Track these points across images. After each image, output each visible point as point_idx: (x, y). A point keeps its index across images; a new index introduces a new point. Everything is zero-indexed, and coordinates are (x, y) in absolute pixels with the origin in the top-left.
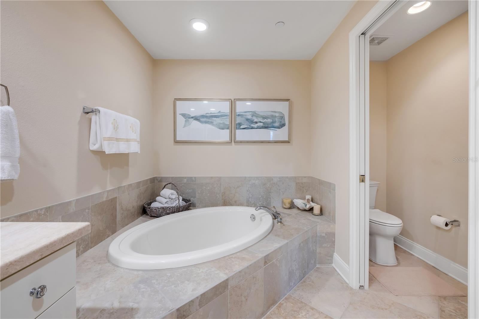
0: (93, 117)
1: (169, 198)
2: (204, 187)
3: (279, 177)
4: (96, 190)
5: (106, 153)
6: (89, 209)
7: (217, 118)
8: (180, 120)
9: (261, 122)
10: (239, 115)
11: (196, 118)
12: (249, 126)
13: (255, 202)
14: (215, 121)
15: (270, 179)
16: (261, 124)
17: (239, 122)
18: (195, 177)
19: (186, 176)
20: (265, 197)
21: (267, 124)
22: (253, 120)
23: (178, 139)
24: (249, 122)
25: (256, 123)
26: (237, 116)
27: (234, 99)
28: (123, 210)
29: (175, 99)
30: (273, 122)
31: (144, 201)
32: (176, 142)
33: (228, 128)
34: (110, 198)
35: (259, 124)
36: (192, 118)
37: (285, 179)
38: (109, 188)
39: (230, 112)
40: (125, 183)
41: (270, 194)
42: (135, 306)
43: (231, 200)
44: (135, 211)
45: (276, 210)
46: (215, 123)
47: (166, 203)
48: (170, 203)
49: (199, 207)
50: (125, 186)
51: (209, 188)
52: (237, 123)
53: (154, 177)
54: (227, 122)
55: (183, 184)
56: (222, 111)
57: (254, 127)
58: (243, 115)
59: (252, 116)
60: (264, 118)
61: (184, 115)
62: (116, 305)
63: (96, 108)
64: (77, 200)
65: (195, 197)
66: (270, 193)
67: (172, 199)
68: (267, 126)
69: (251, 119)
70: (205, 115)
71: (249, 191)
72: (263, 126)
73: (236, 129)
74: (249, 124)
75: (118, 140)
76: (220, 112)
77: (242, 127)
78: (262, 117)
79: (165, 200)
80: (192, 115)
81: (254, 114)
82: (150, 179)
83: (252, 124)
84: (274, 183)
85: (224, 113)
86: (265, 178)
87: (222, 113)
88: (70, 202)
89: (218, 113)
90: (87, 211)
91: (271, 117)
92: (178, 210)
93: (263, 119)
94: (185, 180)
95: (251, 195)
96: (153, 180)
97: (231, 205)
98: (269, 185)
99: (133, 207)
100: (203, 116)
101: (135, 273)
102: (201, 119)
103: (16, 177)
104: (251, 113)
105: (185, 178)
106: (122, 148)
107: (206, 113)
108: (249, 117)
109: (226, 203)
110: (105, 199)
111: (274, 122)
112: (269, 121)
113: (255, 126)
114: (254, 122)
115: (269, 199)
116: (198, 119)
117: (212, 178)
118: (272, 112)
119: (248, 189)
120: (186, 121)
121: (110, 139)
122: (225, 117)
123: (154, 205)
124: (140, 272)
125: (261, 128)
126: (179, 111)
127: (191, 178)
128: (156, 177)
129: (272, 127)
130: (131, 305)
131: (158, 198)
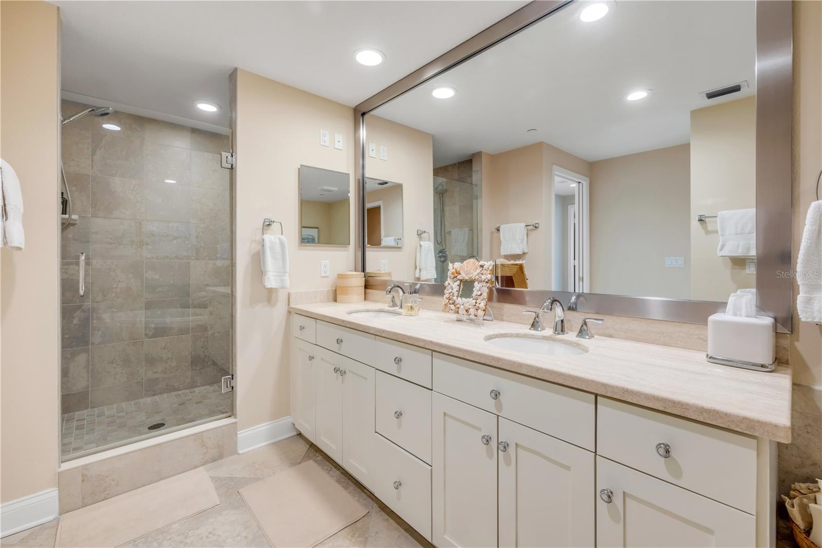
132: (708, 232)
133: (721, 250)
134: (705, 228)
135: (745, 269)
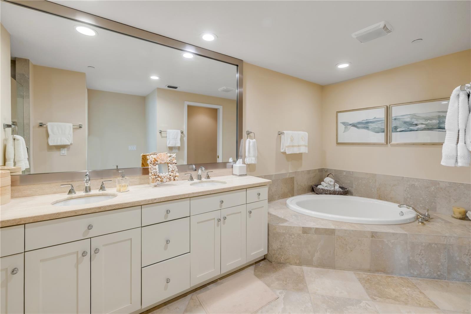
0: (282, 136)
1: (329, 184)
2: (360, 181)
3: (449, 182)
4: (283, 172)
5: (287, 154)
6: (280, 180)
7: (372, 123)
8: (341, 127)
9: (422, 124)
10: (395, 119)
11: (354, 125)
12: (407, 129)
13: (414, 203)
14: (371, 126)
15: (435, 183)
16: (423, 126)
17: (396, 126)
18: (353, 172)
19: (346, 170)
20: (427, 201)
21: (431, 126)
22: (413, 123)
23: (339, 142)
24: (407, 125)
25: (416, 125)
26: (393, 120)
27: (390, 105)
28: (298, 185)
29: (337, 112)
30: (439, 123)
31: (313, 183)
32: (338, 144)
33: (383, 132)
34: (291, 177)
35: (419, 126)
36: (350, 125)
37: (459, 186)
38: (290, 171)
39: (385, 118)
40: (300, 170)
41: (436, 199)
42: (288, 220)
43: (386, 196)
44: (306, 188)
45: (428, 213)
46: (370, 128)
47: (326, 187)
48: (329, 187)
49: (355, 196)
50: (299, 171)
51: (364, 182)
52: (393, 126)
53: (322, 168)
54: (383, 126)
55: (343, 176)
56: (377, 117)
57: (413, 130)
58: (399, 119)
59: (411, 119)
60: (426, 119)
61: (344, 123)
62: (282, 217)
63: (283, 132)
64: (275, 175)
65: (352, 187)
66: (435, 197)
67: (331, 185)
68: (430, 127)
69: (410, 121)
70: (361, 121)
71: (407, 191)
72: (426, 128)
73: (392, 132)
74: (408, 127)
75: (293, 146)
76: (375, 118)
77: (398, 130)
78: (425, 119)
79: (326, 185)
80: (351, 123)
81: (414, 116)
82: (319, 169)
83: (411, 126)
84: (441, 188)
85: (379, 118)
86: (427, 181)
87: (378, 119)
88: (273, 175)
89: (373, 119)
90: (279, 180)
91: (437, 118)
92: (334, 193)
93: (425, 121)
94: (345, 173)
95: (410, 195)
96: (321, 170)
97: (387, 200)
98: (434, 189)
99: (305, 185)
100: (359, 123)
101: (294, 212)
102: (358, 125)
103: (256, 163)
104: (409, 116)
105: (345, 171)
106: (296, 151)
107: (362, 120)
108: (408, 120)
109: (381, 197)
110: (287, 177)
111: (441, 123)
112: (434, 122)
113: (415, 128)
114: (414, 125)
115: (434, 204)
116: (355, 125)
117: (367, 174)
118: (439, 112)
119: (406, 189)
120: (345, 128)
121: (288, 146)
122: (380, 122)
123: (320, 187)
124: (296, 213)
125: (422, 130)
126: (339, 121)
127: (350, 172)
128: (324, 168)
129: (439, 128)
130: (287, 219)
131: (322, 183)
132: (162, 137)
133: (169, 144)
134: (161, 135)
135: (172, 151)
